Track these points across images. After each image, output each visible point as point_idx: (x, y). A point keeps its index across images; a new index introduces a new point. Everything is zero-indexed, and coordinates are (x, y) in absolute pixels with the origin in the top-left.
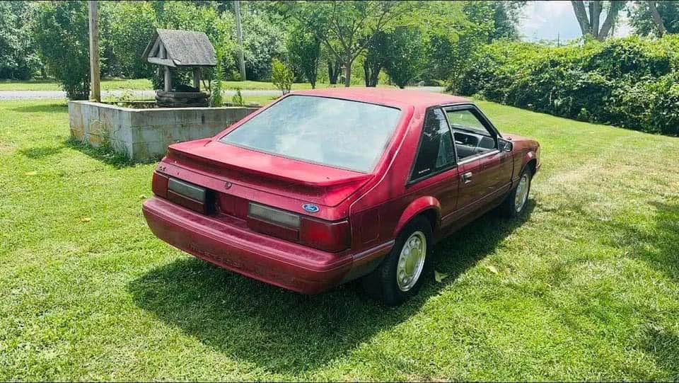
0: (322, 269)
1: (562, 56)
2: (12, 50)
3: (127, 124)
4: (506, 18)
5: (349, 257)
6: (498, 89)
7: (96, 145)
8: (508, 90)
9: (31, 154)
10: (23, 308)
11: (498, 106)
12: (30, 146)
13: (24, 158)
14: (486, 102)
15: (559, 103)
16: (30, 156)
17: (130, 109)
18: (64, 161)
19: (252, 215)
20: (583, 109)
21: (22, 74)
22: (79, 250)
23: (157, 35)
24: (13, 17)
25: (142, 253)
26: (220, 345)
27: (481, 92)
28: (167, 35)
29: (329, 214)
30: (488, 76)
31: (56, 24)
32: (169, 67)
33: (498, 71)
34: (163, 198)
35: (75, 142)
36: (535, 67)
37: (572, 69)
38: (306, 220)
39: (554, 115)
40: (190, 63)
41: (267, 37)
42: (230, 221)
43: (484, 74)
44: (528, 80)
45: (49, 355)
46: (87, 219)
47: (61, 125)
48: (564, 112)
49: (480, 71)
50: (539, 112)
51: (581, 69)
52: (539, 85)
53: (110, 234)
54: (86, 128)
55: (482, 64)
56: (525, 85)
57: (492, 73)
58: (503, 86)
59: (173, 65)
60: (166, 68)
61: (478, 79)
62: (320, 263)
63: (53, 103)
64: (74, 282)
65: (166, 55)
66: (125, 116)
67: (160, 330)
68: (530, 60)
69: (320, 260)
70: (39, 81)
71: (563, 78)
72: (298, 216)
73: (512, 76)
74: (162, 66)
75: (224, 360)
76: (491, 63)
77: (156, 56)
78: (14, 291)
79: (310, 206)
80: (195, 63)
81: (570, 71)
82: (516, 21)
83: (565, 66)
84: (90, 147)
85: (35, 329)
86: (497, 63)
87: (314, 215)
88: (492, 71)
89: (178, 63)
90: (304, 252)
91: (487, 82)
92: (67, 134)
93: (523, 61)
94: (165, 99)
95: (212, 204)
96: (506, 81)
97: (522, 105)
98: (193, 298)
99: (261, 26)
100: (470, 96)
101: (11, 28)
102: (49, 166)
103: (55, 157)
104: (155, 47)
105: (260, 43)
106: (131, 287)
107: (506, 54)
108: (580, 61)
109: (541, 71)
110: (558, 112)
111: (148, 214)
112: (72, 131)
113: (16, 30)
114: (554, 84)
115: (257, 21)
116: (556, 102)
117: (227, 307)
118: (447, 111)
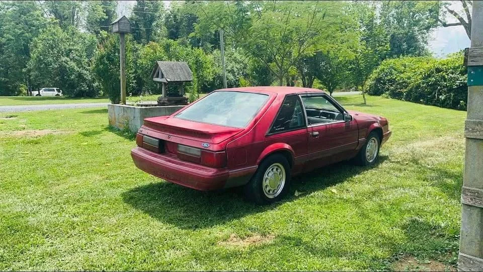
0: (211, 176)
1: (445, 65)
2: (85, 79)
3: (138, 115)
4: (417, 41)
5: (227, 171)
6: (399, 90)
7: (121, 129)
8: (406, 90)
9: (85, 134)
10: (68, 202)
11: (399, 102)
12: (85, 130)
13: (82, 136)
14: (390, 99)
15: (443, 98)
16: (85, 135)
17: (140, 107)
18: (102, 138)
19: (180, 151)
20: (461, 102)
21: (90, 94)
22: (101, 178)
23: (157, 65)
24: (86, 60)
25: (134, 180)
26: (159, 218)
27: (387, 92)
28: (163, 65)
29: (215, 148)
30: (392, 81)
31: (106, 62)
32: (165, 83)
33: (399, 77)
34: (142, 147)
35: (111, 128)
36: (425, 74)
37: (452, 73)
38: (204, 152)
39: (440, 107)
40: (176, 80)
41: (241, 64)
42: (170, 156)
43: (389, 80)
44: (420, 83)
45: (75, 219)
46: (108, 164)
47: (104, 119)
48: (447, 104)
49: (386, 78)
50: (429, 105)
51: (460, 73)
52: (428, 85)
53: (118, 171)
54: (117, 120)
55: (387, 73)
56: (418, 86)
57: (395, 79)
58: (402, 88)
59: (166, 82)
60: (163, 83)
61: (384, 84)
62: (210, 173)
63: (104, 108)
64: (95, 192)
65: (163, 77)
66: (137, 111)
67: (132, 211)
68: (422, 69)
69: (210, 172)
70: (100, 98)
71: (445, 80)
72: (199, 150)
73: (409, 81)
74: (160, 83)
75: (160, 224)
76: (394, 71)
77: (157, 77)
78: (65, 195)
79: (205, 144)
80: (179, 80)
81: (451, 75)
82: (426, 42)
83: (446, 72)
84: (119, 130)
85: (72, 209)
86: (398, 72)
87: (207, 149)
88: (394, 78)
89: (169, 80)
90: (203, 169)
91: (391, 85)
92: (107, 124)
93: (416, 70)
94: (162, 101)
95: (163, 148)
96: (404, 84)
97: (416, 100)
98: (153, 199)
99: (238, 57)
100: (380, 96)
101: (85, 66)
102: (94, 140)
103: (98, 136)
104: (157, 71)
105: (237, 68)
106: (123, 195)
107: (405, 66)
108: (458, 67)
109: (429, 76)
110: (443, 104)
111: (133, 155)
112: (110, 122)
113: (88, 68)
114: (439, 85)
115: (236, 55)
116: (440, 97)
117: (170, 203)
118: (302, 97)
